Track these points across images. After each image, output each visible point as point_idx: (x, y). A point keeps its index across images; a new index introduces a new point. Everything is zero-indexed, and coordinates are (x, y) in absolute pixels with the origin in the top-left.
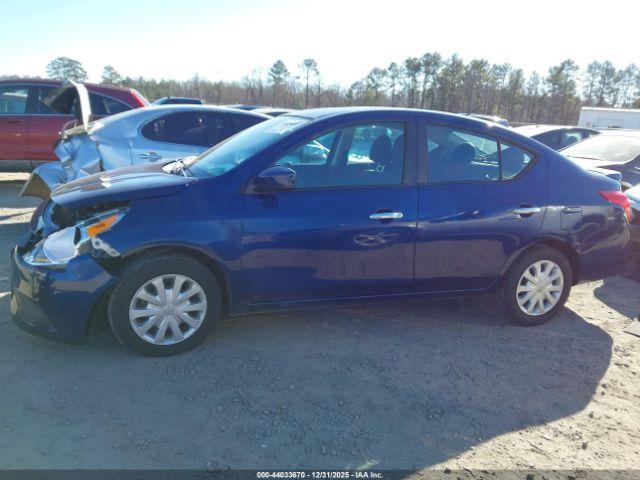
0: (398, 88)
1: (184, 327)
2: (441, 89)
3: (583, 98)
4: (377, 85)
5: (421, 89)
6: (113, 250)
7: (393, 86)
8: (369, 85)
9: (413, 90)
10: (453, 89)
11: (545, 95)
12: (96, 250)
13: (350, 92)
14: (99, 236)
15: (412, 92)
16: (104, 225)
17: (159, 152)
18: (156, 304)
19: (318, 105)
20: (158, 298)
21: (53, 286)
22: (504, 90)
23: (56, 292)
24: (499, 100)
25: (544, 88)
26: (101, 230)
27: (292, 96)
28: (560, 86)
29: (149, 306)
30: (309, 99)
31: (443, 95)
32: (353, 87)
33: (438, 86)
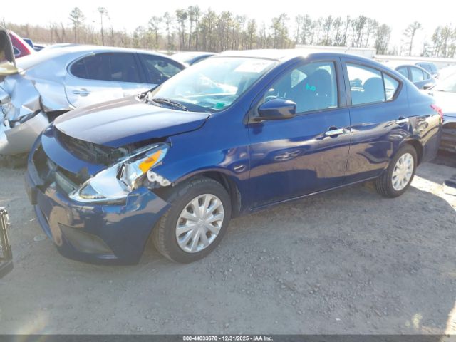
0: (171, 31)
1: (209, 234)
2: (202, 32)
3: (293, 39)
4: (156, 29)
5: (187, 32)
6: (166, 180)
7: (168, 29)
8: (150, 29)
9: (183, 33)
10: (210, 32)
11: (270, 36)
12: (151, 183)
13: (135, 33)
14: (153, 170)
15: (182, 35)
16: (151, 160)
17: (88, 88)
18: (193, 220)
19: (112, 43)
20: (194, 215)
21: (105, 218)
22: (244, 33)
23: (108, 223)
24: (241, 40)
25: (270, 32)
26: (153, 164)
27: (91, 36)
28: (279, 30)
29: (188, 223)
30: (104, 39)
31: (204, 36)
32: (137, 30)
33: (200, 30)
